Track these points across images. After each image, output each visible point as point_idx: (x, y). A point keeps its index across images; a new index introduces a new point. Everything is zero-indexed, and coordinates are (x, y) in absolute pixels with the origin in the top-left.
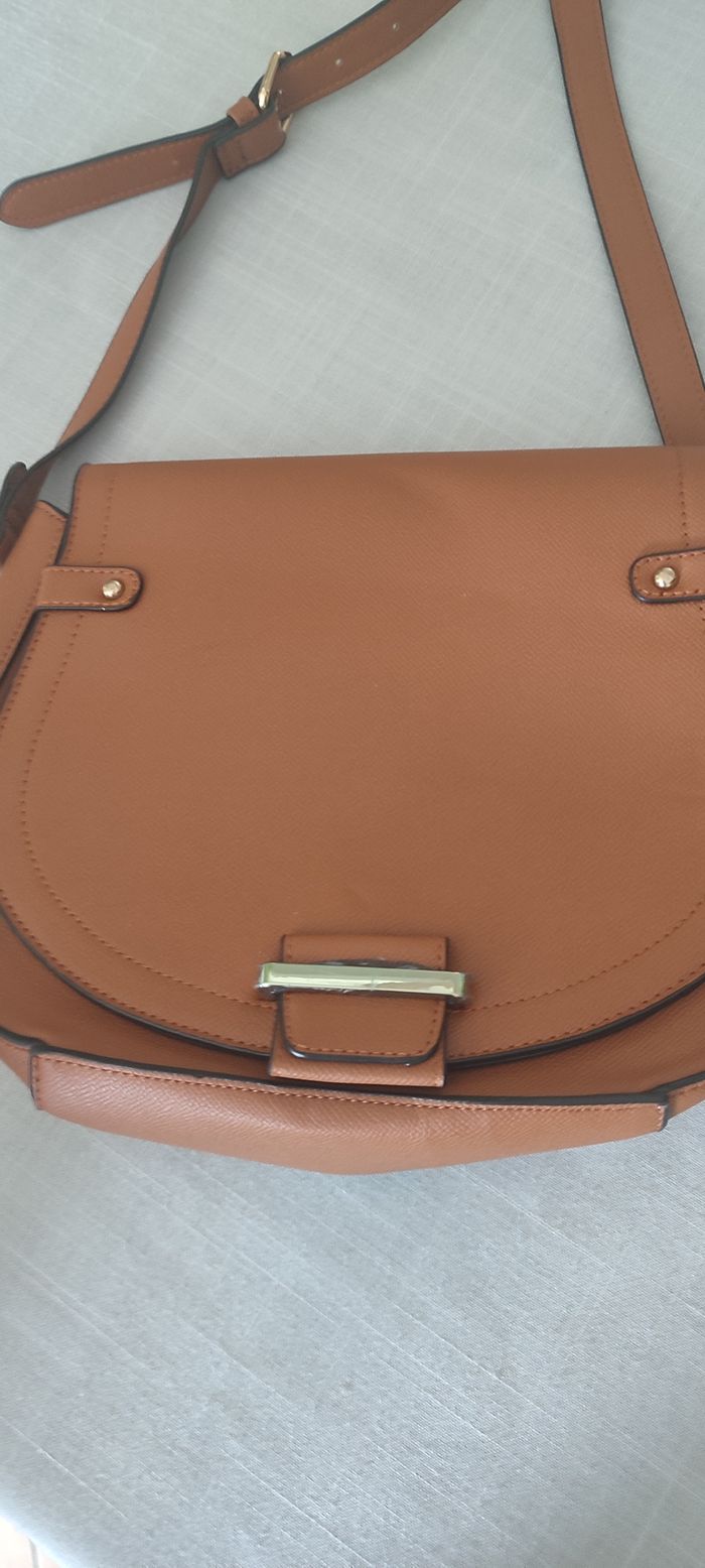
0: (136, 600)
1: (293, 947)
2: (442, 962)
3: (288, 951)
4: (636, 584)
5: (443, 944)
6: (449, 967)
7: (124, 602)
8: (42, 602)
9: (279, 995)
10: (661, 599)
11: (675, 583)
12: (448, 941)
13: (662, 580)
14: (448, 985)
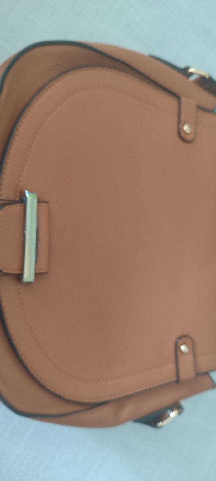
0: (183, 139)
1: (44, 206)
2: (38, 272)
3: (42, 204)
4: (183, 338)
5: (45, 271)
6: (36, 274)
7: (182, 134)
8: (183, 99)
9: (22, 201)
10: (177, 348)
11: (182, 353)
12: (46, 273)
13: (183, 348)
14: (29, 275)
